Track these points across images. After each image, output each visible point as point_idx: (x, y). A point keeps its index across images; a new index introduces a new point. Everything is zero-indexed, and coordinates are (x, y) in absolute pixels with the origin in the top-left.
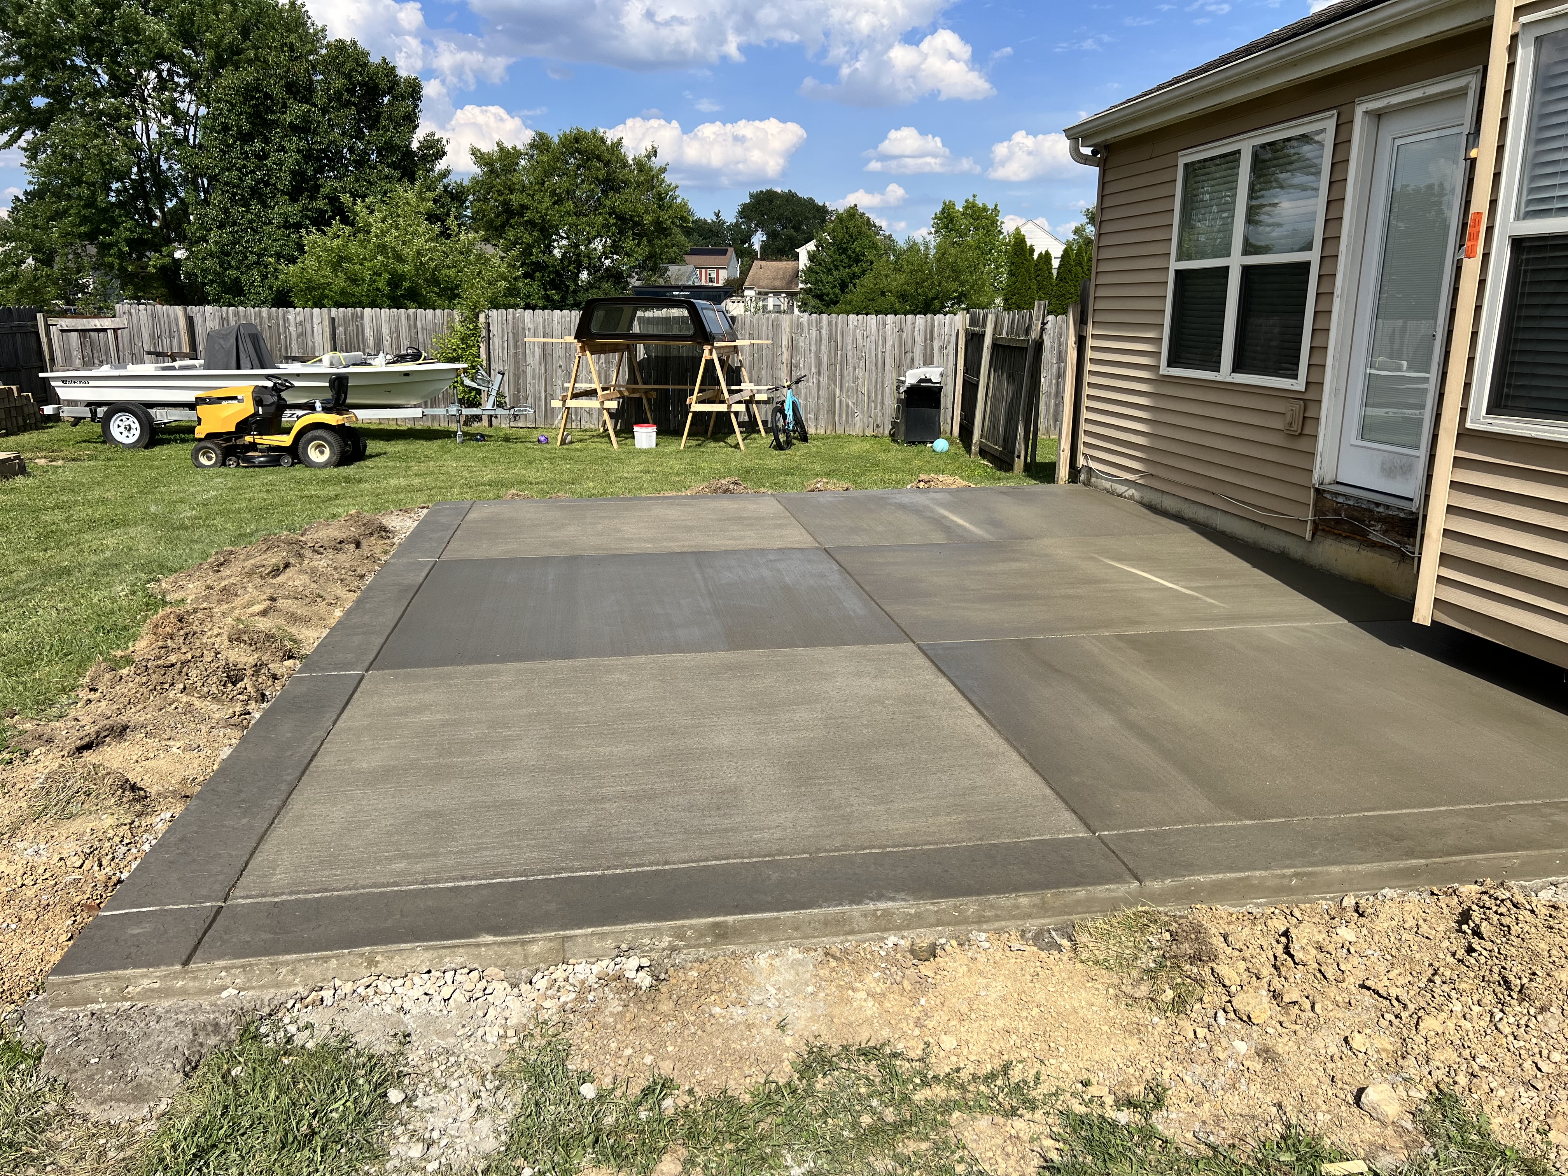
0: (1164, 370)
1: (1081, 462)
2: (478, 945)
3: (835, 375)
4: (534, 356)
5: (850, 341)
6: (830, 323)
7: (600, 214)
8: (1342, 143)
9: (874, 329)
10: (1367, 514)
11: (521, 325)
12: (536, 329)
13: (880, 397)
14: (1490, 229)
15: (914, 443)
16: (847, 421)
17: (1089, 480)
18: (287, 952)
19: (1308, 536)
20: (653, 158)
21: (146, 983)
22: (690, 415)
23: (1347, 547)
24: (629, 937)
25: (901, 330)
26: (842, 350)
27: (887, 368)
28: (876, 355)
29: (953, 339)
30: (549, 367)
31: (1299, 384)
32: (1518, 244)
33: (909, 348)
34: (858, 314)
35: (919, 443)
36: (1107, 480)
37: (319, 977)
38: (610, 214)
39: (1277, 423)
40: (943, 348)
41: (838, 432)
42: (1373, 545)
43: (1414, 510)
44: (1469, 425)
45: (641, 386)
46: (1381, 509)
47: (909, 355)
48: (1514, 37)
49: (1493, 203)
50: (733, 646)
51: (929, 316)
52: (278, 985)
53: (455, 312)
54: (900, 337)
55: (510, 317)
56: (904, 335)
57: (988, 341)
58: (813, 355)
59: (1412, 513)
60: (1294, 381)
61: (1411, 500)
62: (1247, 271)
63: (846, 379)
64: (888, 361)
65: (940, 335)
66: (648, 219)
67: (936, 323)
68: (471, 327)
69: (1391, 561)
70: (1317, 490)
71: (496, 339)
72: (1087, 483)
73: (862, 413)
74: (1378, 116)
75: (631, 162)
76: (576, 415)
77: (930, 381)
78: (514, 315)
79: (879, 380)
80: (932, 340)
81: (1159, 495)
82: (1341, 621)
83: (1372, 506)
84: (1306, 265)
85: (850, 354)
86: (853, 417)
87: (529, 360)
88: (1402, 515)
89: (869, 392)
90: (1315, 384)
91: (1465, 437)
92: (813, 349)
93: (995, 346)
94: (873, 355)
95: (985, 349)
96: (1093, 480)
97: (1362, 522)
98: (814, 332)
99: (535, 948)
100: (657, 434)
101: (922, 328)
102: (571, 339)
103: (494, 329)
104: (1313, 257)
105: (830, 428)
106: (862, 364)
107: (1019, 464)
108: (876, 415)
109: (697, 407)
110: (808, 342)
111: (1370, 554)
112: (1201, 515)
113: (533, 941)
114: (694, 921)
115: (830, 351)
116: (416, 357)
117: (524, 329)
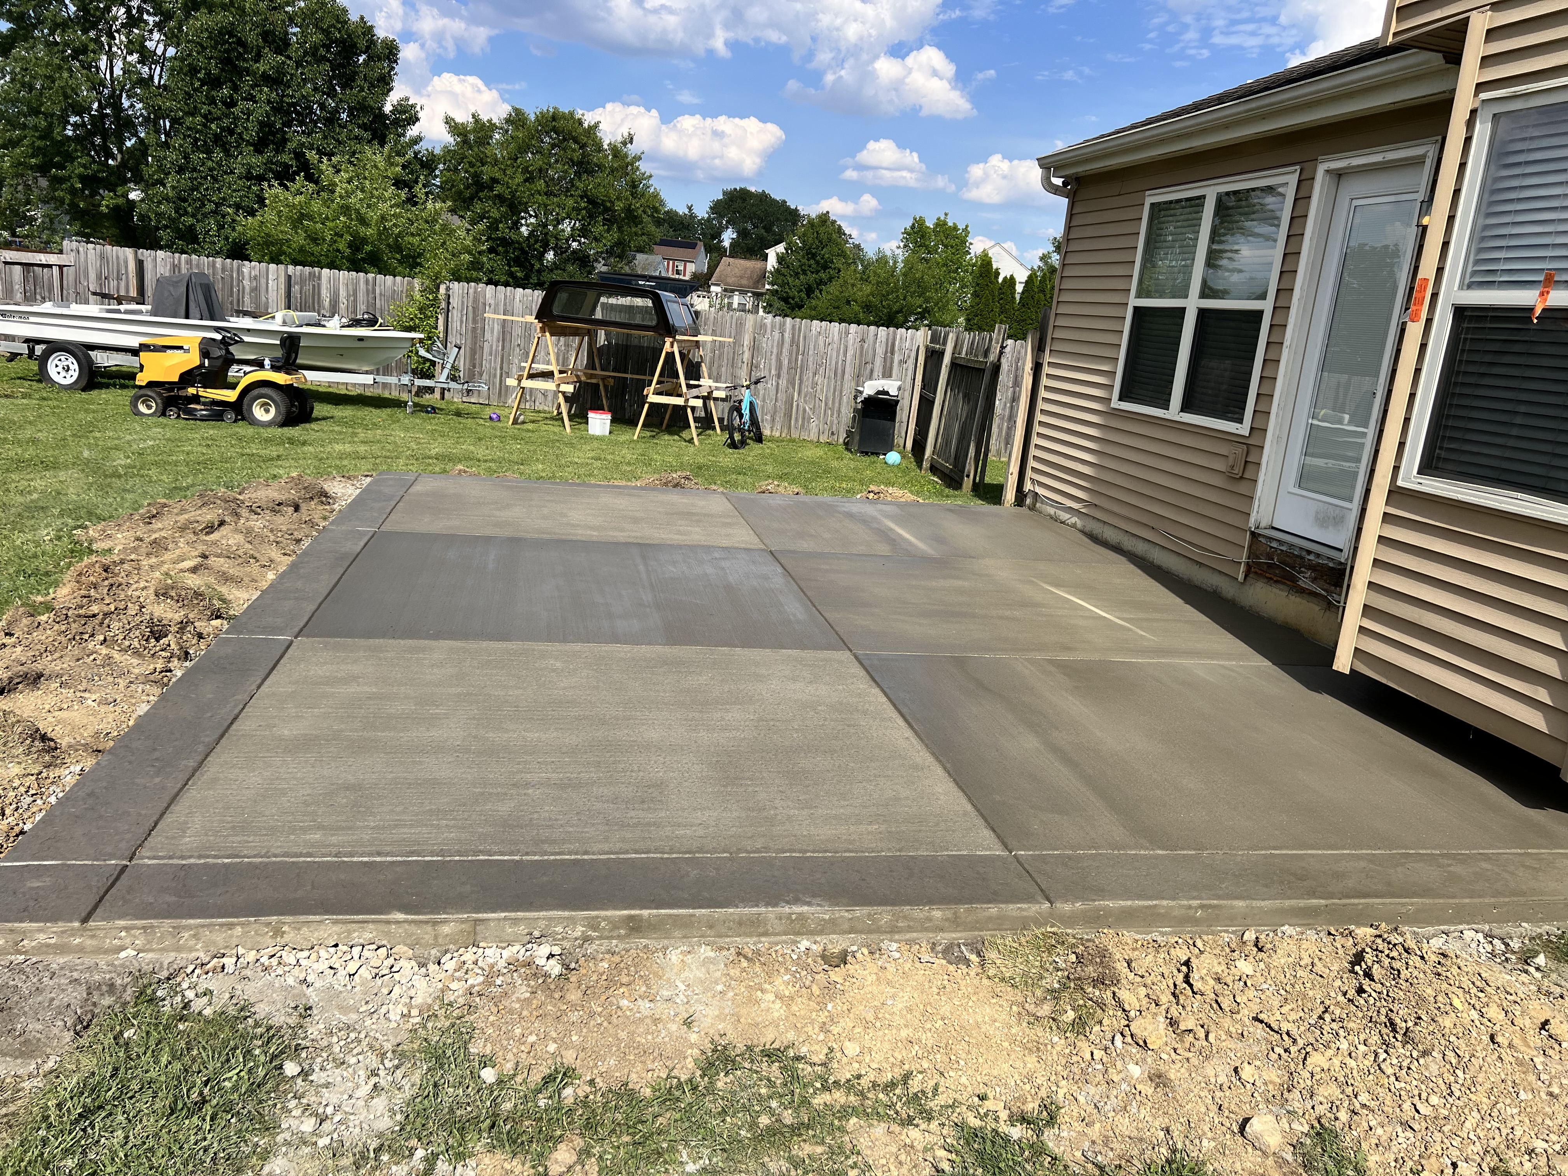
0: (1115, 404)
1: (1028, 486)
2: (388, 922)
3: (794, 379)
4: (492, 332)
5: (812, 347)
6: (793, 327)
7: (572, 195)
8: (1302, 199)
9: (836, 337)
10: (1298, 560)
11: (481, 300)
12: (497, 305)
13: (837, 405)
14: (1435, 296)
15: (867, 453)
16: (803, 425)
17: (1034, 505)
18: (192, 916)
19: (1241, 577)
20: (629, 145)
21: (42, 937)
22: (647, 406)
23: (1277, 591)
24: (542, 924)
25: (863, 340)
26: (803, 354)
27: (846, 376)
28: (837, 363)
29: (913, 354)
30: (507, 344)
31: (1243, 429)
32: (1460, 312)
33: (869, 359)
34: (822, 320)
35: (872, 454)
36: (1052, 506)
37: (222, 944)
38: (582, 197)
39: (1219, 465)
40: (903, 362)
41: (793, 436)
42: (1302, 591)
43: (1343, 561)
44: (1400, 483)
45: (598, 372)
46: (1311, 557)
47: (869, 367)
48: (1474, 112)
49: (1440, 270)
50: (672, 641)
51: (891, 329)
52: (179, 949)
53: (416, 281)
54: (862, 347)
55: (471, 291)
56: (866, 346)
57: (947, 360)
58: (774, 357)
59: (1341, 563)
60: (1238, 425)
61: (1341, 550)
62: (1203, 313)
63: (805, 384)
64: (848, 369)
65: (900, 349)
66: (619, 206)
67: (898, 337)
68: (431, 297)
69: (1317, 608)
70: (1253, 534)
71: (455, 312)
72: (1032, 508)
73: (818, 419)
74: (1339, 175)
75: (606, 147)
76: (531, 396)
77: (887, 393)
78: (476, 289)
79: (838, 388)
80: (892, 353)
81: (1101, 525)
82: (1267, 663)
83: (1304, 553)
84: (1259, 314)
85: (811, 359)
86: (809, 422)
87: (488, 335)
88: (1331, 565)
89: (826, 398)
90: (1258, 430)
91: (1396, 494)
92: (775, 351)
93: (954, 365)
94: (834, 363)
95: (944, 366)
96: (1038, 505)
97: (1293, 568)
98: (777, 335)
99: (446, 929)
100: (612, 421)
101: (884, 340)
102: (531, 319)
103: (454, 302)
104: (1267, 306)
105: (786, 431)
106: (822, 370)
107: (968, 483)
108: (832, 423)
109: (653, 399)
110: (770, 344)
111: (1298, 600)
112: (1140, 548)
113: (445, 922)
114: (609, 913)
115: (791, 354)
116: (372, 322)
117: (485, 304)
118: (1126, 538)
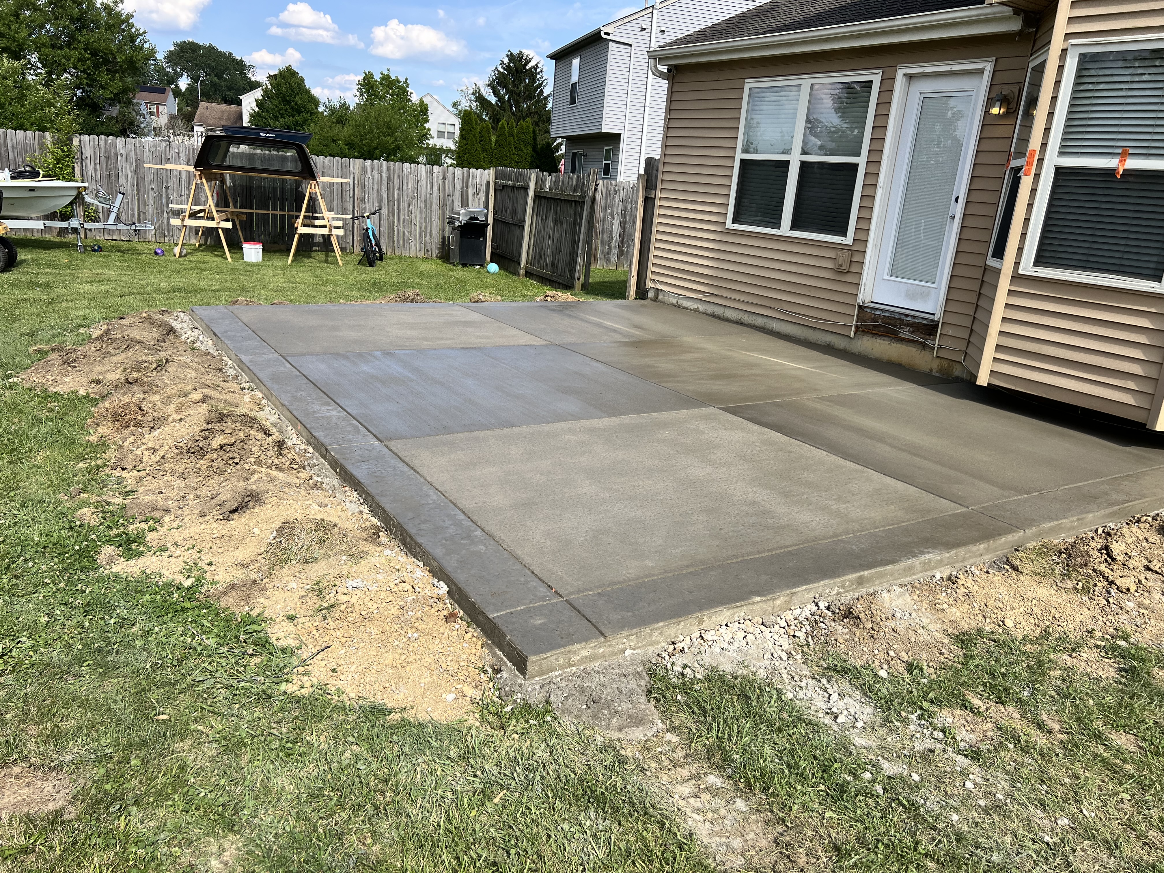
0: (729, 225)
1: (649, 285)
2: (753, 604)
3: (393, 210)
4: (127, 178)
5: (405, 183)
6: (389, 168)
8: (886, 91)
9: (423, 176)
10: (898, 322)
11: (113, 151)
12: (128, 155)
13: (429, 228)
14: (1041, 160)
15: (466, 265)
16: (404, 245)
17: (657, 298)
18: (658, 621)
19: (852, 335)
21: (585, 653)
22: (297, 236)
23: (882, 342)
24: (821, 589)
25: (444, 178)
26: (399, 190)
27: (434, 206)
28: (426, 196)
29: (483, 189)
30: (141, 189)
31: (848, 240)
33: (450, 192)
35: (470, 265)
36: (674, 297)
37: (673, 635)
39: (829, 265)
40: (475, 195)
41: (397, 254)
42: (902, 340)
43: (936, 319)
44: (1020, 272)
45: (232, 209)
46: (909, 319)
47: (451, 198)
49: (1044, 145)
51: (465, 169)
53: (47, 134)
54: (444, 183)
55: (102, 143)
56: (447, 182)
57: (531, 193)
58: (375, 193)
59: (933, 321)
60: (844, 238)
61: (934, 314)
62: (804, 165)
63: (402, 213)
64: (435, 201)
65: (473, 184)
67: (471, 175)
68: (65, 149)
69: (914, 350)
70: (860, 306)
71: (88, 161)
72: (656, 299)
73: (415, 239)
74: (910, 77)
76: (169, 232)
77: (477, 219)
78: (106, 141)
79: (429, 215)
80: (468, 187)
81: (723, 308)
83: (902, 317)
84: (855, 166)
85: (405, 193)
86: (408, 242)
87: (122, 181)
88: (925, 322)
89: (421, 224)
90: (861, 241)
92: (375, 188)
93: (537, 197)
94: (423, 196)
95: (529, 199)
96: (660, 297)
97: (895, 326)
98: (376, 174)
99: (778, 602)
100: (263, 250)
101: (460, 178)
102: (191, 168)
103: (87, 152)
104: (861, 161)
105: (390, 250)
106: (414, 202)
107: (578, 284)
108: (426, 243)
109: (302, 230)
110: (371, 182)
111: (899, 346)
112: (760, 321)
113: (779, 597)
114: (848, 577)
115: (389, 190)
117: (116, 154)
118: (746, 315)
